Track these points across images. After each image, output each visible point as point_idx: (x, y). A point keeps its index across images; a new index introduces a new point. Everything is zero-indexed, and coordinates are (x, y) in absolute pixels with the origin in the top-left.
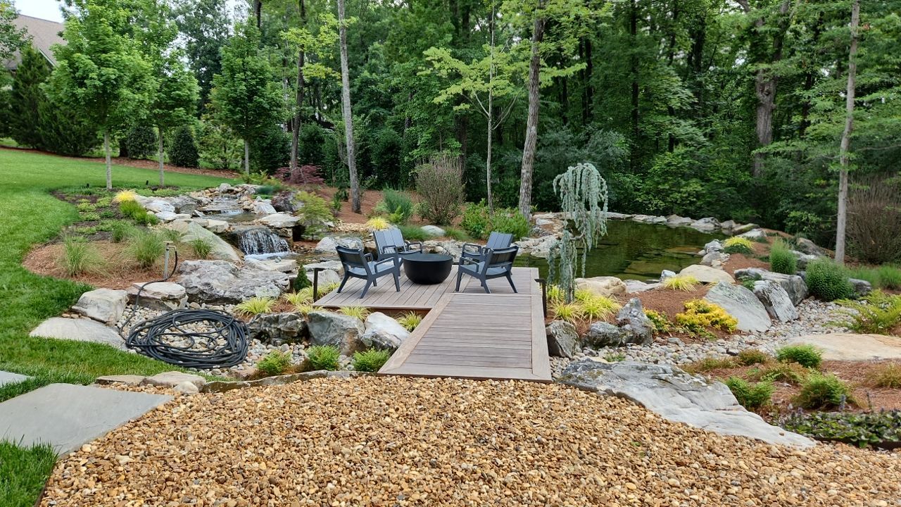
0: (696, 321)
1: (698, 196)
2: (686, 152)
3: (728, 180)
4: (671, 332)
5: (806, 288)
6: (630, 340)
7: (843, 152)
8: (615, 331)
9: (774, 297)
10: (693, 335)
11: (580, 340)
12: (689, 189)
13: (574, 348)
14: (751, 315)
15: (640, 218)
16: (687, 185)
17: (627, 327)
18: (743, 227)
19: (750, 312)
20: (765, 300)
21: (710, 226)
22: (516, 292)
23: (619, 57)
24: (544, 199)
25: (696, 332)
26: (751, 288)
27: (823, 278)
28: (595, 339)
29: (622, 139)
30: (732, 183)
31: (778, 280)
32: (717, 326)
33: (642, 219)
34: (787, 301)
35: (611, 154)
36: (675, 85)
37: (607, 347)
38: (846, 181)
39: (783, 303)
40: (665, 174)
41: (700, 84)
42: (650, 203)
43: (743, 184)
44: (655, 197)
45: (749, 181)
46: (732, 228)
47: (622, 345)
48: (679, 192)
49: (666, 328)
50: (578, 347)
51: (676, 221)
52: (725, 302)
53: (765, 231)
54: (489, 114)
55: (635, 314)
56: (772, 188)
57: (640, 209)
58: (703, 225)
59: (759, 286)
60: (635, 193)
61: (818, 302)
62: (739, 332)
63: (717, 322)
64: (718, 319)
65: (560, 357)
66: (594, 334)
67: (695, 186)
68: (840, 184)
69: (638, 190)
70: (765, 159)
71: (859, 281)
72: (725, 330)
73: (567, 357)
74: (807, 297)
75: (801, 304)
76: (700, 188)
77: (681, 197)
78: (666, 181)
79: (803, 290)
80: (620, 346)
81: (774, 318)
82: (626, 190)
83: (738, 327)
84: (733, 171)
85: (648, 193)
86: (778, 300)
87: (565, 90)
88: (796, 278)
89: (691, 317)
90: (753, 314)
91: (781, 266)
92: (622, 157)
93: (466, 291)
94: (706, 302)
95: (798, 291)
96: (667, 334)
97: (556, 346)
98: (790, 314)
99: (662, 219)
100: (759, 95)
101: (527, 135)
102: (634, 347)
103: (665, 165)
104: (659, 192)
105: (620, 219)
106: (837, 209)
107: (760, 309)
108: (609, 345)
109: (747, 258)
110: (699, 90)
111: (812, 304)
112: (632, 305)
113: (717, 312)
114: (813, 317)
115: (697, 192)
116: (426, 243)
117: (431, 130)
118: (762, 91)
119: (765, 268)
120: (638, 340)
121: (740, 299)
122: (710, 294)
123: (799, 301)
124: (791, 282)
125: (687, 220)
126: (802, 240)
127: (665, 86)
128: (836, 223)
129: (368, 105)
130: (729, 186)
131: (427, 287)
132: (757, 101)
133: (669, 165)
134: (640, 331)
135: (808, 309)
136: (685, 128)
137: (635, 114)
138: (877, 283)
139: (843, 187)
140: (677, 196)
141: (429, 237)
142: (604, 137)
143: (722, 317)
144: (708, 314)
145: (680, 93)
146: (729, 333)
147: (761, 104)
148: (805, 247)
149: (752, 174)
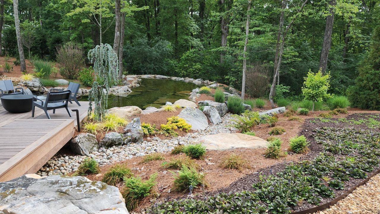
0: (170, 128)
1: (200, 70)
2: (195, 51)
3: (210, 64)
4: (156, 134)
5: (227, 109)
6: (130, 141)
7: (244, 52)
8: (119, 137)
9: (211, 114)
10: (167, 134)
11: (98, 144)
12: (196, 67)
13: (92, 149)
14: (199, 122)
15: (174, 78)
16: (195, 65)
17: (129, 134)
18: (212, 82)
19: (198, 121)
20: (207, 115)
21: (200, 82)
22: (70, 116)
23: (169, 8)
24: (135, 69)
25: (169, 133)
26: (202, 110)
27: (233, 104)
28: (107, 142)
29: (170, 44)
30: (211, 65)
31: (215, 106)
32: (181, 129)
33: (174, 79)
34: (217, 115)
35: (165, 50)
36: (192, 23)
37: (114, 146)
38: (245, 64)
39: (216, 116)
40: (186, 60)
41: (202, 24)
42: (181, 72)
43: (216, 66)
44: (183, 70)
45: (218, 64)
46: (208, 83)
47: (124, 144)
48: (192, 68)
49: (154, 132)
50: (95, 149)
51: (188, 80)
52: (187, 117)
53: (218, 84)
54: (100, 25)
55: (135, 127)
56: (226, 67)
57: (176, 75)
58: (197, 82)
59: (206, 108)
60: (175, 68)
61: (231, 114)
62: (191, 131)
63: (181, 127)
64: (181, 126)
65: (82, 155)
66: (107, 140)
67: (198, 66)
68: (244, 65)
69: (176, 67)
70: (224, 56)
71: (247, 105)
72: (184, 130)
73: (86, 155)
74: (227, 112)
75: (225, 116)
76: (200, 67)
77: (193, 70)
78: (187, 63)
79: (226, 110)
80: (123, 145)
81: (210, 122)
82: (172, 66)
83: (192, 128)
84: (212, 60)
85: (180, 68)
86: (213, 115)
87: (148, 21)
88: (224, 104)
89: (169, 126)
90: (200, 122)
91: (219, 100)
92: (170, 52)
93: (37, 118)
94: (178, 118)
95: (224, 110)
96: (154, 135)
97: (79, 149)
98: (218, 121)
99: (183, 79)
100: (222, 30)
101: (115, 36)
102: (131, 145)
103: (187, 56)
104: (185, 68)
105: (166, 78)
106: (242, 76)
107: (205, 119)
108: (115, 145)
109: (207, 96)
110: (202, 26)
111: (229, 115)
112: (134, 121)
113: (182, 122)
114: (228, 121)
115: (199, 68)
116: (56, 88)
117: (77, 33)
118: (223, 28)
119: (212, 100)
120: (135, 141)
121: (195, 115)
122: (181, 113)
123: (224, 114)
124: (221, 106)
125: (192, 79)
126: (231, 88)
127: (188, 23)
128: (242, 81)
129: (53, 20)
130: (210, 66)
131: (15, 115)
132: (221, 32)
133: (188, 56)
134: (136, 135)
135: (227, 117)
136: (196, 42)
137: (176, 34)
138: (255, 106)
139: (245, 66)
140: (191, 69)
141: (58, 85)
142: (163, 43)
143: (183, 125)
144: (177, 124)
145: (194, 27)
146: (186, 132)
147: (223, 34)
148: (232, 91)
149: (220, 62)
